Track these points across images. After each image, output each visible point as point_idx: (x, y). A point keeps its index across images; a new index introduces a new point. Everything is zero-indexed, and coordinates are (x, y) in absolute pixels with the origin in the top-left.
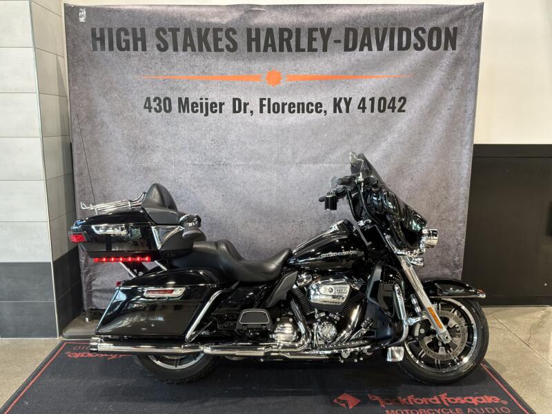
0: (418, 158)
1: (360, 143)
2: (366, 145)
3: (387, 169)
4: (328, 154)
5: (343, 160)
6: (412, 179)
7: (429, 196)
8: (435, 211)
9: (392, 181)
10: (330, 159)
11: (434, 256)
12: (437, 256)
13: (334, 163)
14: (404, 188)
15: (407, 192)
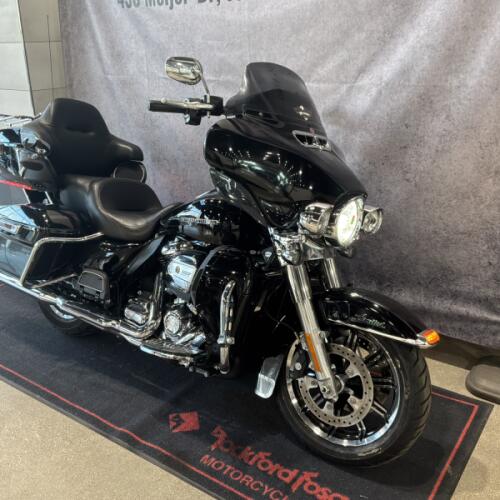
0: (462, 76)
1: (363, 48)
2: (372, 52)
3: (404, 94)
4: (315, 65)
5: (338, 77)
6: (447, 117)
7: (479, 151)
8: (491, 180)
9: (412, 118)
10: (318, 74)
11: (485, 261)
12: (490, 264)
13: (324, 82)
14: (432, 131)
15: (437, 139)
